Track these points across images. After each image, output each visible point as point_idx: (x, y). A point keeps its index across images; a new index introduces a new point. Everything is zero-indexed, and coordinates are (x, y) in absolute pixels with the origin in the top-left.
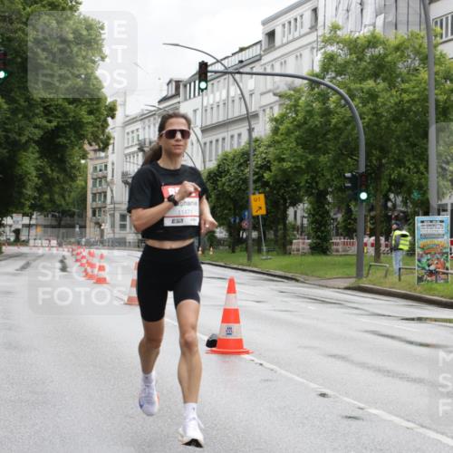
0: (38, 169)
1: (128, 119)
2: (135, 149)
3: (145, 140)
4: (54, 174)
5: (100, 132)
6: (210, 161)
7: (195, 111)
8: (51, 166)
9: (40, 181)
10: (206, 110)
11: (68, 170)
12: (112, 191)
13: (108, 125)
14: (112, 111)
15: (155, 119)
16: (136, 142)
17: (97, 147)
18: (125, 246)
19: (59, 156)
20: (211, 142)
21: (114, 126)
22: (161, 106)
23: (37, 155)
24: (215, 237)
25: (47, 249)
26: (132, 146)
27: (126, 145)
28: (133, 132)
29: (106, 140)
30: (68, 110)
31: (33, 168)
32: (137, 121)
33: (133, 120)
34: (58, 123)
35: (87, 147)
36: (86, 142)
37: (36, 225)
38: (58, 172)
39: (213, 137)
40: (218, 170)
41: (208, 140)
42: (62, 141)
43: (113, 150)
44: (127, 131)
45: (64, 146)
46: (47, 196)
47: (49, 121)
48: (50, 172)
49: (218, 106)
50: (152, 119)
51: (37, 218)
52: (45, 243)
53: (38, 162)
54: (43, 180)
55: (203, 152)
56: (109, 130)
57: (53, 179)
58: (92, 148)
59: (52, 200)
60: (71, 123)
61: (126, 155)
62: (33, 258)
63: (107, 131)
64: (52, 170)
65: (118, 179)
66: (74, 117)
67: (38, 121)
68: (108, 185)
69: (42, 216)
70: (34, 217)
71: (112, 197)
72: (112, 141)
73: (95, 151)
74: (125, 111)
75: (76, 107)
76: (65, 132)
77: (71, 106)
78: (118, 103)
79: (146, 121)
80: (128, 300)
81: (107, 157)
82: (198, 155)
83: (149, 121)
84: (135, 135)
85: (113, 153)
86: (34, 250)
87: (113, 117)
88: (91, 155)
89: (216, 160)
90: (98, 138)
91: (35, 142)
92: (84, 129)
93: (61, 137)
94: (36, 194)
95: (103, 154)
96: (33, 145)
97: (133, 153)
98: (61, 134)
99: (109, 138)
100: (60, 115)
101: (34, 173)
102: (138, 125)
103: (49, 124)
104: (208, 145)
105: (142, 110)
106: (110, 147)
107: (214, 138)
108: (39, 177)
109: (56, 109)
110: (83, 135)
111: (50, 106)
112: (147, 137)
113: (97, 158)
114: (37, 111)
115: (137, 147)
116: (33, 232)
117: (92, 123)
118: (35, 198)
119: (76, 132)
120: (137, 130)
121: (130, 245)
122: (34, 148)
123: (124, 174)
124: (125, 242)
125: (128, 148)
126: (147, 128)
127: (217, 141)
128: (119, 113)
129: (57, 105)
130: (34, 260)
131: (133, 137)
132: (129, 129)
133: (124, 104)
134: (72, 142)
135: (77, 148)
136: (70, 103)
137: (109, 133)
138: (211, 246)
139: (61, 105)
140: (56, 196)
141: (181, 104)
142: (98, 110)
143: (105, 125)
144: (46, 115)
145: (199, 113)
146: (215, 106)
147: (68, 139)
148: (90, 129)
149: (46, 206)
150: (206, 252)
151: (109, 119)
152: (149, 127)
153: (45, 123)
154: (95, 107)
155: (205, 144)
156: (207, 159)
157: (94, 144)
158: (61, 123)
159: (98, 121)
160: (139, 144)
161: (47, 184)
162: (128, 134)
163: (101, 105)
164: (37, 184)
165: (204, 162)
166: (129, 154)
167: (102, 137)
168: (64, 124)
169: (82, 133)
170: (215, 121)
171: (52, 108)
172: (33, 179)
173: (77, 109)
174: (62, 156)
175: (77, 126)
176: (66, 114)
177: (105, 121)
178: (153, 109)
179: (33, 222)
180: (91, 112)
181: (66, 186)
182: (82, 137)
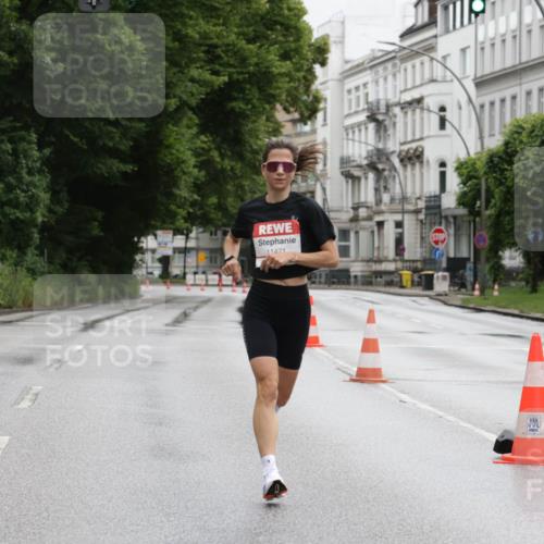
0: (196, 154)
1: (349, 66)
2: (362, 117)
3: (378, 102)
4: (226, 162)
5: (301, 91)
6: (492, 135)
7: (463, 50)
8: (218, 148)
9: (203, 173)
10: (483, 49)
11: (249, 155)
12: (324, 189)
13: (315, 77)
14: (321, 53)
15: (394, 65)
16: (363, 105)
17: (296, 116)
18: (348, 283)
19: (231, 131)
20: (492, 104)
21: (326, 79)
22: (407, 43)
23: (195, 130)
24: (501, 267)
25: (216, 289)
26: (356, 112)
27: (346, 112)
28: (357, 88)
29: (312, 102)
30: (247, 53)
31: (189, 153)
32: (365, 69)
33: (358, 69)
34: (230, 76)
35: (280, 115)
36: (278, 106)
37: (197, 250)
38: (231, 158)
39: (495, 94)
40: (505, 152)
41: (486, 100)
42: (239, 105)
43: (325, 120)
44: (347, 87)
45: (243, 115)
46: (214, 200)
47: (215, 73)
48: (218, 159)
49: (504, 41)
50: (389, 65)
51: (197, 237)
52: (214, 278)
53: (199, 144)
54: (208, 173)
55: (479, 121)
56: (316, 85)
57: (223, 170)
58: (288, 117)
59: (221, 207)
60: (252, 75)
61: (346, 129)
62: (194, 305)
63: (313, 87)
64: (222, 156)
65: (333, 168)
66: (257, 64)
67: (195, 72)
68: (317, 179)
69: (207, 235)
70: (193, 235)
71: (325, 200)
72: (321, 106)
73: (294, 122)
74: (343, 53)
75: (260, 47)
76: (242, 90)
77: (251, 46)
78: (332, 39)
79: (380, 69)
80: (358, 375)
81: (314, 131)
82: (470, 126)
83: (385, 69)
84: (361, 93)
85: (325, 125)
86: (196, 292)
87: (323, 63)
88: (288, 129)
89: (500, 133)
90: (299, 99)
91: (192, 109)
92: (275, 84)
93: (235, 99)
94: (196, 197)
95: (307, 128)
96: (190, 114)
97: (359, 125)
98: (235, 94)
99: (317, 99)
100: (232, 62)
101: (192, 161)
102: (367, 77)
103: (214, 77)
104: (487, 107)
105: (373, 50)
106: (320, 115)
107: (497, 97)
108: (201, 166)
109: (226, 52)
110: (273, 96)
111: (216, 46)
112: (381, 96)
113: (299, 135)
114: (195, 55)
115: (365, 114)
116: (191, 260)
117: (288, 75)
118: (193, 204)
119: (261, 90)
120: (365, 85)
121: (356, 283)
122: (190, 119)
123: (344, 161)
124: (349, 276)
125: (349, 115)
126: (381, 81)
127: (503, 101)
128: (334, 57)
129: (228, 45)
130: (196, 308)
131: (358, 97)
132: (351, 83)
133: (342, 42)
134: (254, 107)
135: (264, 118)
136: (250, 41)
137: (317, 91)
138: (494, 281)
139: (234, 45)
140: (230, 200)
141: (440, 40)
142: (297, 51)
143: (310, 77)
144: (211, 61)
145: (470, 54)
146: (498, 42)
147: (248, 102)
148: (284, 85)
149: (212, 216)
150: (487, 292)
151: (317, 67)
152: (386, 79)
153: (207, 76)
154: (293, 46)
155: (482, 106)
156: (486, 133)
157: (292, 109)
158: (235, 76)
159: (298, 70)
160: (368, 109)
161: (214, 179)
162: (349, 91)
163: (302, 43)
164: (197, 178)
165: (481, 138)
166: (352, 127)
167: (305, 97)
168: (241, 77)
169: (272, 92)
170: (498, 67)
171: (219, 51)
172: (191, 170)
173: (263, 50)
174: (238, 132)
175: (263, 80)
176: (244, 61)
177: (310, 71)
178: (391, 48)
179: (192, 244)
180: (285, 56)
181: (246, 183)
182: (271, 99)
